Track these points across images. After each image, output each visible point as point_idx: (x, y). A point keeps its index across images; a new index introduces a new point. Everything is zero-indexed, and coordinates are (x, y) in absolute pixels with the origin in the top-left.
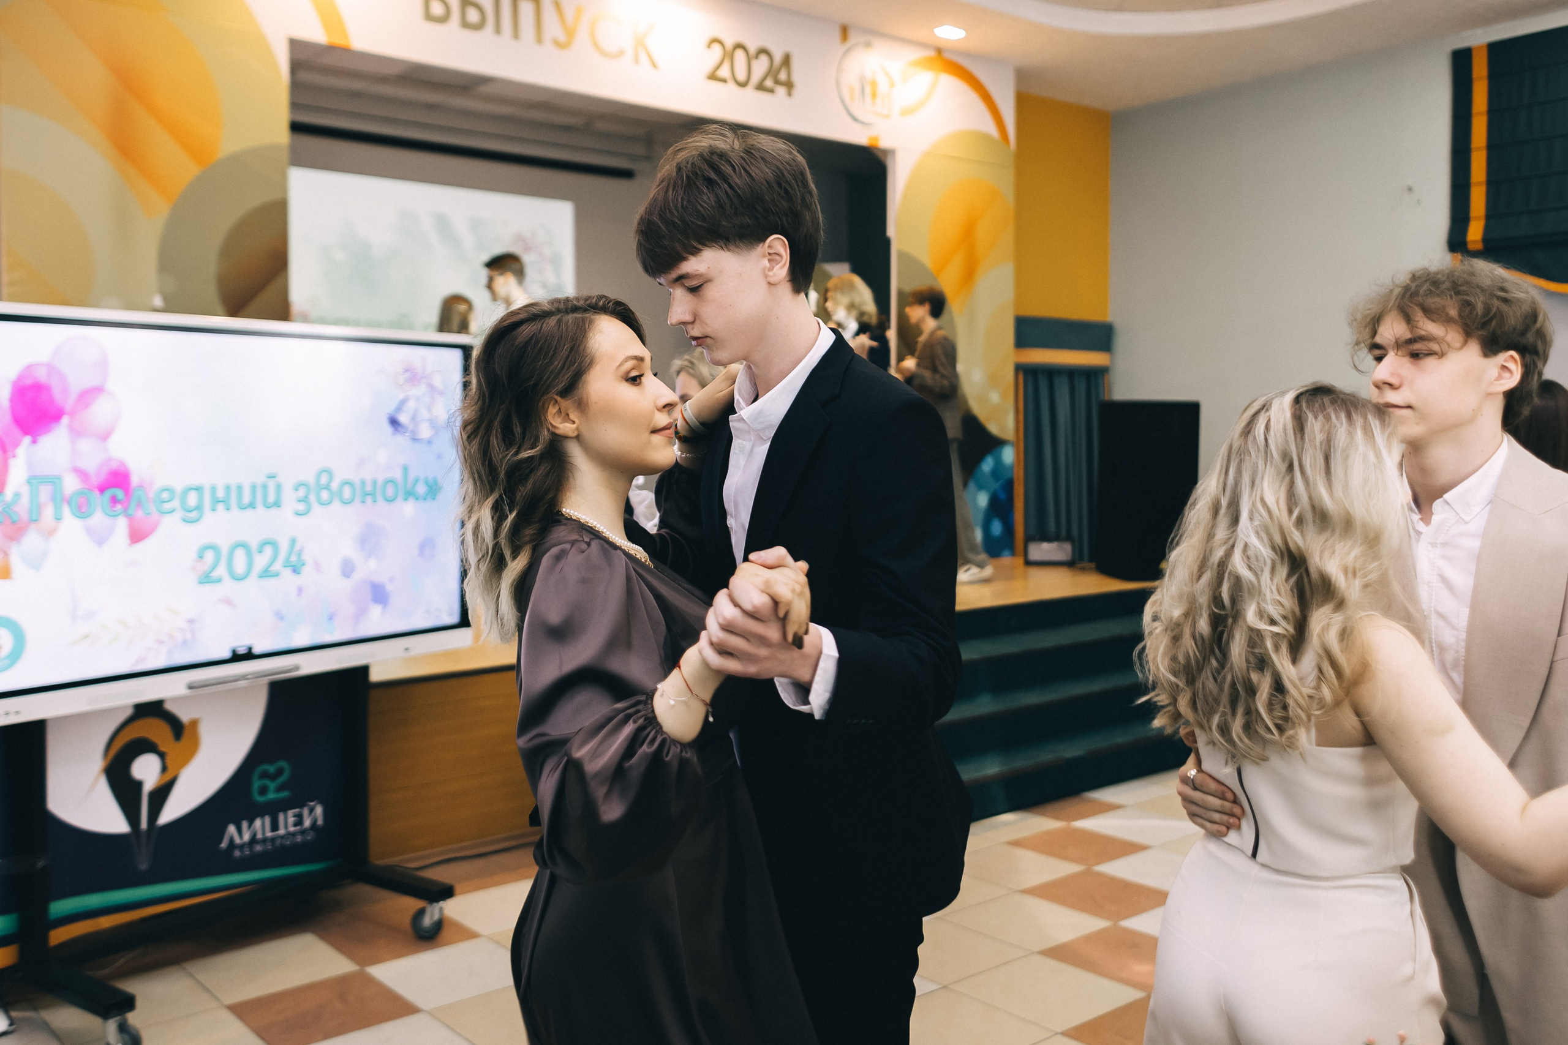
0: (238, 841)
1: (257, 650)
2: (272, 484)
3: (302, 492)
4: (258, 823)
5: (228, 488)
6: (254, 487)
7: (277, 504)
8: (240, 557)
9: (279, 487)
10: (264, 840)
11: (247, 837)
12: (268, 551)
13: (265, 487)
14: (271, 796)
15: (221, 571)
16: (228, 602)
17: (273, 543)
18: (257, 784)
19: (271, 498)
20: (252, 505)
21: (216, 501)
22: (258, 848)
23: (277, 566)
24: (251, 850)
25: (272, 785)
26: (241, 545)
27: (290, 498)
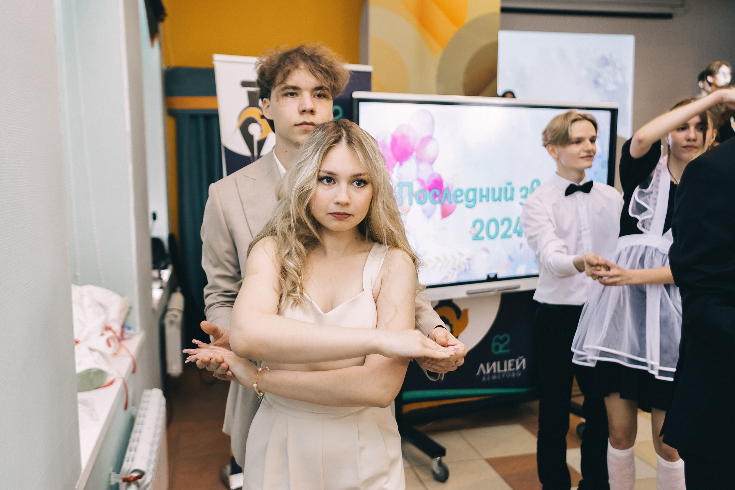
0: (484, 372)
1: (499, 276)
2: (509, 188)
3: (524, 192)
4: (494, 364)
5: (488, 190)
6: (500, 189)
7: (511, 199)
8: (493, 226)
9: (513, 189)
10: (497, 374)
11: (489, 371)
12: (506, 223)
13: (506, 189)
14: (501, 351)
15: (483, 234)
16: (486, 250)
17: (509, 220)
18: (494, 345)
19: (509, 196)
20: (499, 199)
21: (482, 196)
22: (494, 377)
23: (510, 232)
24: (491, 377)
25: (501, 346)
26: (494, 220)
27: (518, 195)
